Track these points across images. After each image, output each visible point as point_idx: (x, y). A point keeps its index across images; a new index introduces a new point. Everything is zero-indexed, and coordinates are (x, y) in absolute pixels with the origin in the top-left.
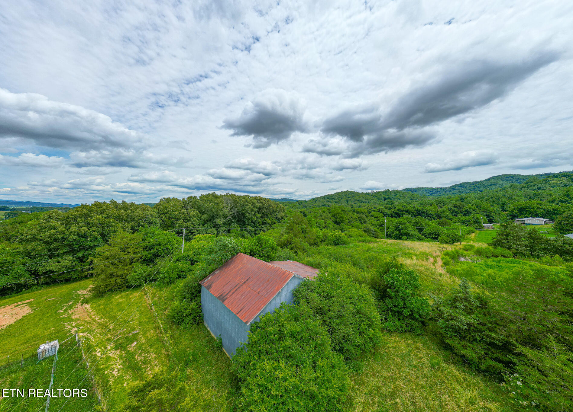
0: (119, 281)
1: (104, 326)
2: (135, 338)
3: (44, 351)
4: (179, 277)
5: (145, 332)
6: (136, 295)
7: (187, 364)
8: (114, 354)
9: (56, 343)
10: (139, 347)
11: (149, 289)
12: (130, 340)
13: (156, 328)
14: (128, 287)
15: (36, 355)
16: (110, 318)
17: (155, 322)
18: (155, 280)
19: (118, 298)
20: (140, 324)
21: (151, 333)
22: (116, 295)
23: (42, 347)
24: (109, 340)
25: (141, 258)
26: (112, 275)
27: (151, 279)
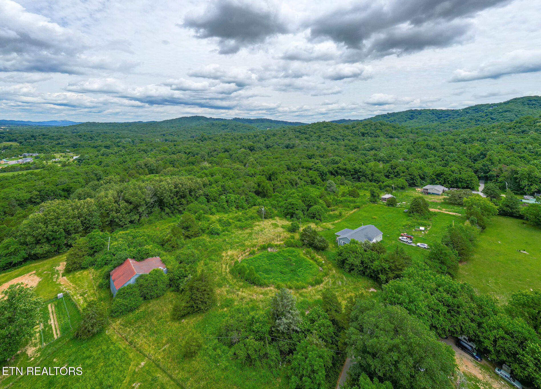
0: (78, 266)
1: (75, 288)
2: (86, 293)
3: (59, 296)
4: (106, 264)
5: (90, 291)
6: (85, 273)
7: (102, 301)
8: (80, 298)
9: (62, 294)
10: (88, 296)
11: (92, 270)
12: (85, 293)
13: (94, 289)
14: (82, 268)
15: (57, 297)
16: (76, 284)
17: (93, 287)
18: (94, 265)
19: (78, 274)
20: (88, 287)
21: (92, 291)
22: (77, 272)
23: (58, 295)
24: (77, 293)
25: (88, 254)
26: (75, 263)
27: (92, 264)
